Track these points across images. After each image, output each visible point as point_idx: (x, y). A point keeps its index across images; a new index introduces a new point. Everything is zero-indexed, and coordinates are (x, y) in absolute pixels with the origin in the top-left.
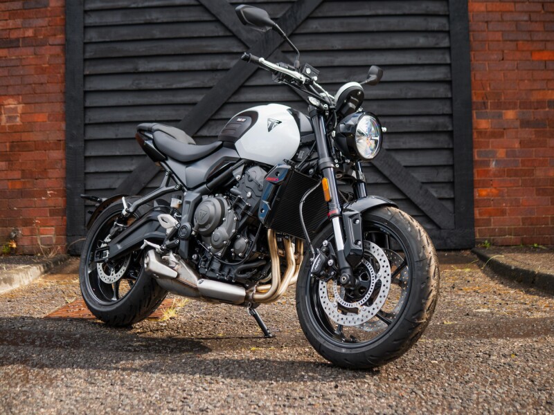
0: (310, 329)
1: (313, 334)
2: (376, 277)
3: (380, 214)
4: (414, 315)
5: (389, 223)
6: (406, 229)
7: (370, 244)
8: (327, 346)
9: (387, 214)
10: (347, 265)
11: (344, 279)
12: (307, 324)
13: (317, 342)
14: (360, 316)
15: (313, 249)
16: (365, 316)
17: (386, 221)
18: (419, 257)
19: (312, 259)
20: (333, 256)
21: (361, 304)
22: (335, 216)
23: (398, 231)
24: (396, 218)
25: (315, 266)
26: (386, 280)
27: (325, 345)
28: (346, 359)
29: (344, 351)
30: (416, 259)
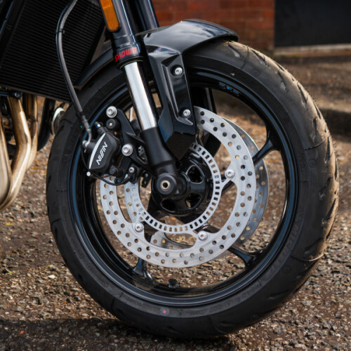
0: (88, 271)
1: (96, 279)
2: (223, 178)
3: (217, 55)
4: (307, 249)
5: (240, 74)
6: (277, 86)
7: (203, 114)
8: (128, 303)
9: (233, 56)
10: (166, 157)
11: (165, 185)
12: (81, 261)
13: (106, 293)
14: (195, 250)
15: (87, 125)
16: (206, 249)
17: (234, 69)
18: (310, 139)
19: (87, 143)
20: (130, 138)
21: (195, 228)
22: (130, 59)
23: (261, 89)
24: (252, 65)
25: (96, 157)
26: (244, 183)
27: (123, 300)
28: (171, 328)
29: (165, 312)
30: (306, 145)
